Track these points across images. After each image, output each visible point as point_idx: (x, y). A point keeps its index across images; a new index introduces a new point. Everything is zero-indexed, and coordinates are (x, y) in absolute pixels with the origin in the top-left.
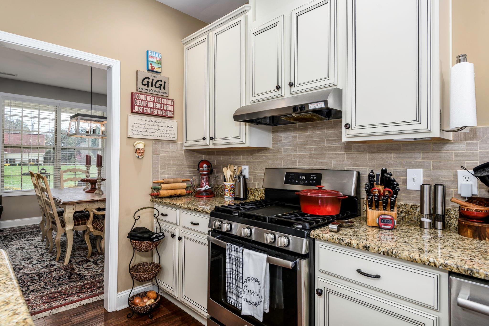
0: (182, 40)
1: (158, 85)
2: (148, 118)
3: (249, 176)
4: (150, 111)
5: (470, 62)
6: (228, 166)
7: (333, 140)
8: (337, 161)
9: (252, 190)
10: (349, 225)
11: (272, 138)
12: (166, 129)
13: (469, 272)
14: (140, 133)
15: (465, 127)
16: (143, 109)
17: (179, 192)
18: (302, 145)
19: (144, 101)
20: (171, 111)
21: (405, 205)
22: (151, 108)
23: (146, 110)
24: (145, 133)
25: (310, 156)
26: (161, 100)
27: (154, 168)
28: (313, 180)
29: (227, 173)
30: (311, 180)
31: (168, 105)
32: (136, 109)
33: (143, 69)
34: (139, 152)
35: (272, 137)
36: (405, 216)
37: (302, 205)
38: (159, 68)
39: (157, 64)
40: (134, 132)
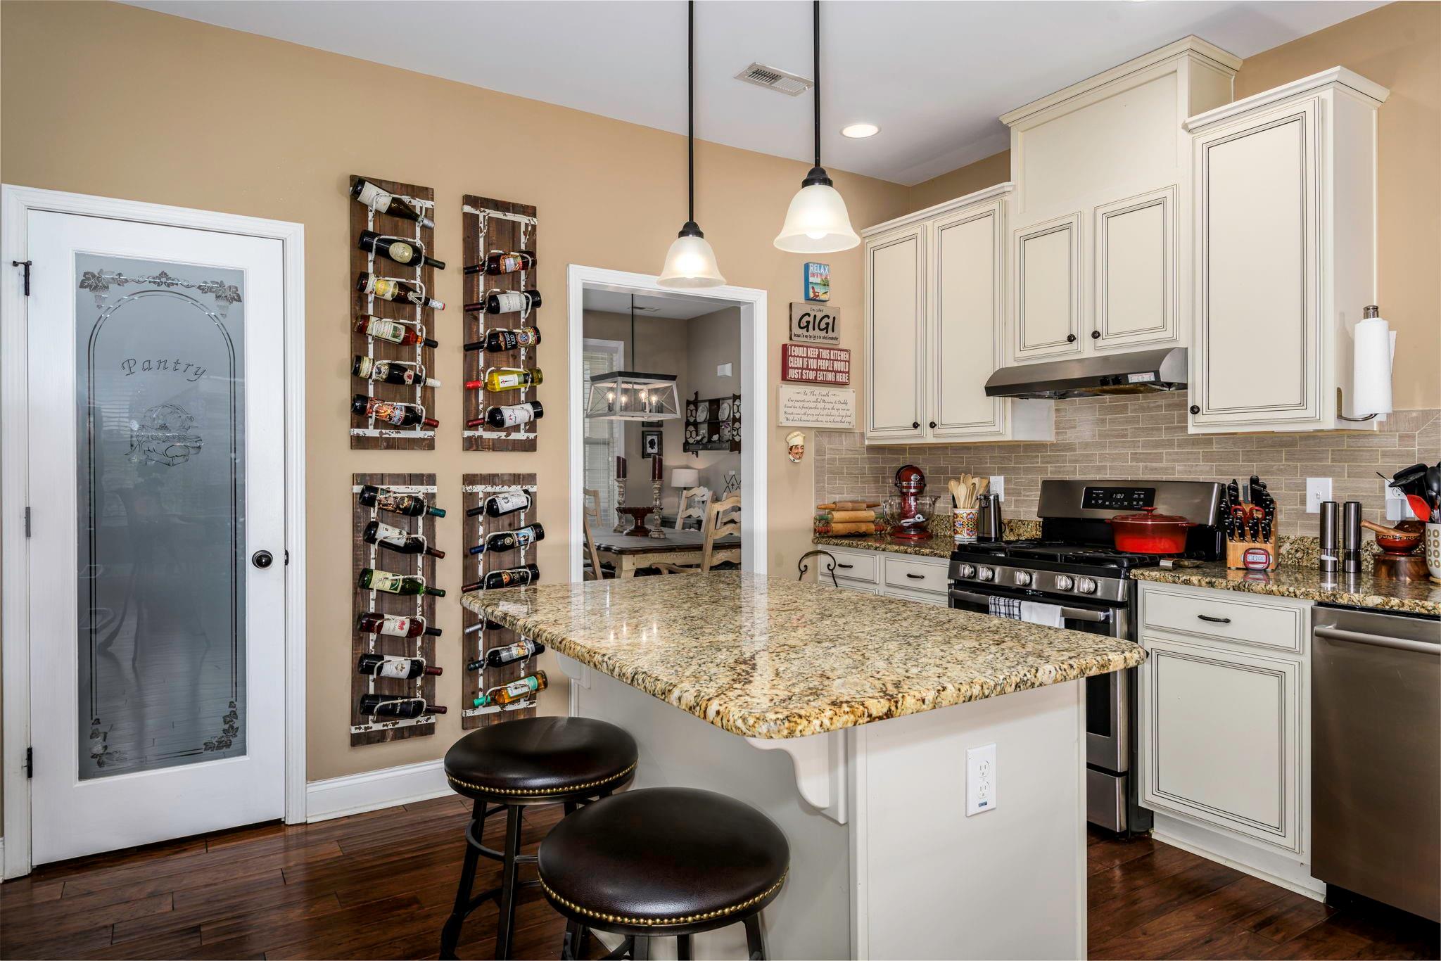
0: (862, 231)
1: (823, 325)
2: (809, 389)
3: (1005, 496)
4: (812, 375)
5: (1384, 319)
6: (959, 479)
7: (1178, 427)
8: (1185, 465)
9: (1012, 524)
10: (1194, 563)
11: (1055, 423)
12: (836, 406)
13: (1332, 598)
14: (796, 417)
15: (1376, 415)
16: (802, 373)
17: (863, 528)
18: (1117, 436)
19: (803, 357)
20: (845, 373)
21: (1302, 539)
22: (813, 370)
23: (806, 374)
24: (804, 418)
25: (1133, 456)
26: (830, 353)
27: (817, 482)
28: (1138, 500)
29: (960, 490)
30: (1135, 500)
31: (841, 361)
32: (792, 374)
33: (799, 298)
34: (796, 451)
35: (1056, 421)
36: (1303, 557)
37: (1118, 539)
38: (826, 293)
39: (822, 287)
40: (788, 416)
